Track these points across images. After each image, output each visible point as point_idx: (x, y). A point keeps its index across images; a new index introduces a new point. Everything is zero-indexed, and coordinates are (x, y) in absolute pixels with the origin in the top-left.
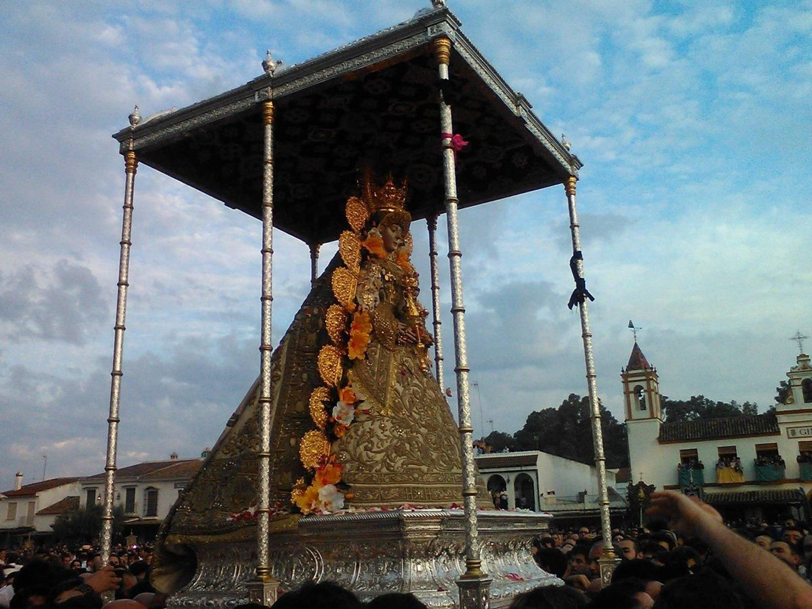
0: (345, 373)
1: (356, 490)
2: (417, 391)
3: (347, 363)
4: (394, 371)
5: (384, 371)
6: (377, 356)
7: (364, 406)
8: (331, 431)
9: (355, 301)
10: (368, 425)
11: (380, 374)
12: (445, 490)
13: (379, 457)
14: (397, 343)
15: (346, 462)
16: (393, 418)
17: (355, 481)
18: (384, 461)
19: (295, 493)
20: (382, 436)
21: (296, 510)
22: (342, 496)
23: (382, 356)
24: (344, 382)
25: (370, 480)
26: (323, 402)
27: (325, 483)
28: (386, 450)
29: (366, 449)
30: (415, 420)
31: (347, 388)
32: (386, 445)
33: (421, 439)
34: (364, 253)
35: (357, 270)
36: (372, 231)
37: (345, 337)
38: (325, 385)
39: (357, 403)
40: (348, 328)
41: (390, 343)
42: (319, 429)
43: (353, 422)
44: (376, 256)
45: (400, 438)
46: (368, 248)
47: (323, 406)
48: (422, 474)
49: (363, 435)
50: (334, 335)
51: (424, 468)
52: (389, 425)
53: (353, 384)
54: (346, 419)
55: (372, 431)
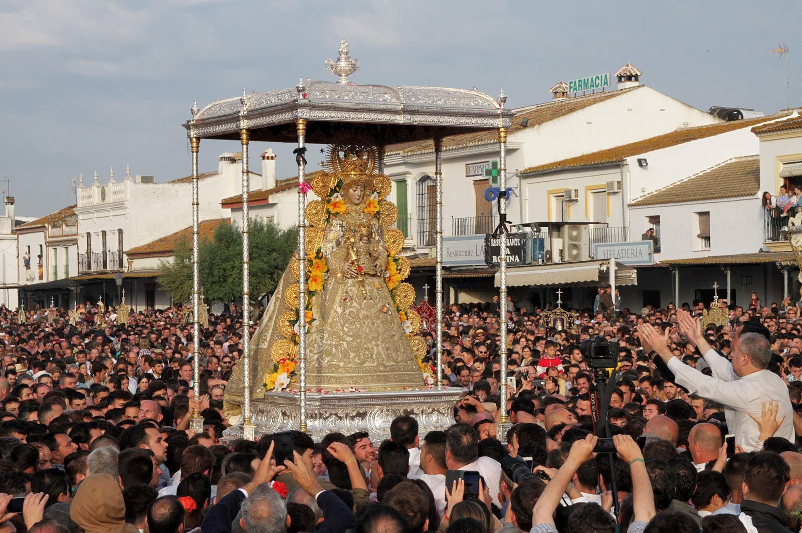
0: (309, 299)
2: (352, 311)
3: (311, 293)
4: (338, 299)
5: (332, 299)
9: (319, 250)
12: (351, 378)
14: (344, 277)
16: (329, 331)
21: (265, 386)
22: (289, 380)
23: (333, 288)
24: (307, 306)
25: (308, 371)
26: (289, 321)
27: (283, 371)
29: (311, 351)
31: (308, 311)
32: (321, 349)
33: (345, 344)
34: (329, 214)
35: (323, 226)
36: (335, 195)
37: (307, 277)
38: (291, 310)
39: (310, 322)
41: (339, 278)
42: (285, 338)
43: (306, 333)
44: (336, 214)
45: (330, 345)
46: (332, 209)
47: (288, 324)
48: (338, 367)
49: (311, 342)
51: (342, 364)
52: (326, 336)
53: (312, 308)
55: (315, 340)
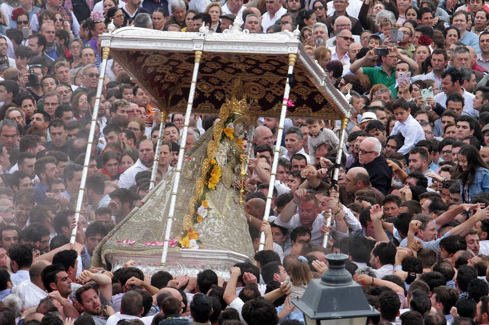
0: (204, 194)
1: (205, 245)
2: (236, 212)
3: (207, 189)
6: (221, 190)
8: (196, 218)
9: (215, 159)
10: (212, 220)
14: (231, 185)
15: (201, 233)
16: (225, 220)
17: (205, 242)
18: (218, 237)
19: (179, 238)
20: (219, 226)
21: (179, 245)
22: (198, 246)
23: (224, 190)
24: (204, 198)
25: (211, 243)
26: (195, 204)
27: (190, 239)
30: (234, 224)
31: (205, 201)
32: (220, 231)
33: (236, 233)
34: (224, 136)
35: (218, 143)
36: (230, 124)
37: (208, 176)
38: (197, 197)
39: (209, 209)
40: (211, 172)
41: (228, 185)
42: (191, 215)
43: (207, 217)
44: (229, 138)
45: (227, 230)
46: (226, 133)
49: (210, 224)
50: (204, 174)
52: (223, 223)
53: (208, 200)
54: (203, 215)
55: (214, 223)
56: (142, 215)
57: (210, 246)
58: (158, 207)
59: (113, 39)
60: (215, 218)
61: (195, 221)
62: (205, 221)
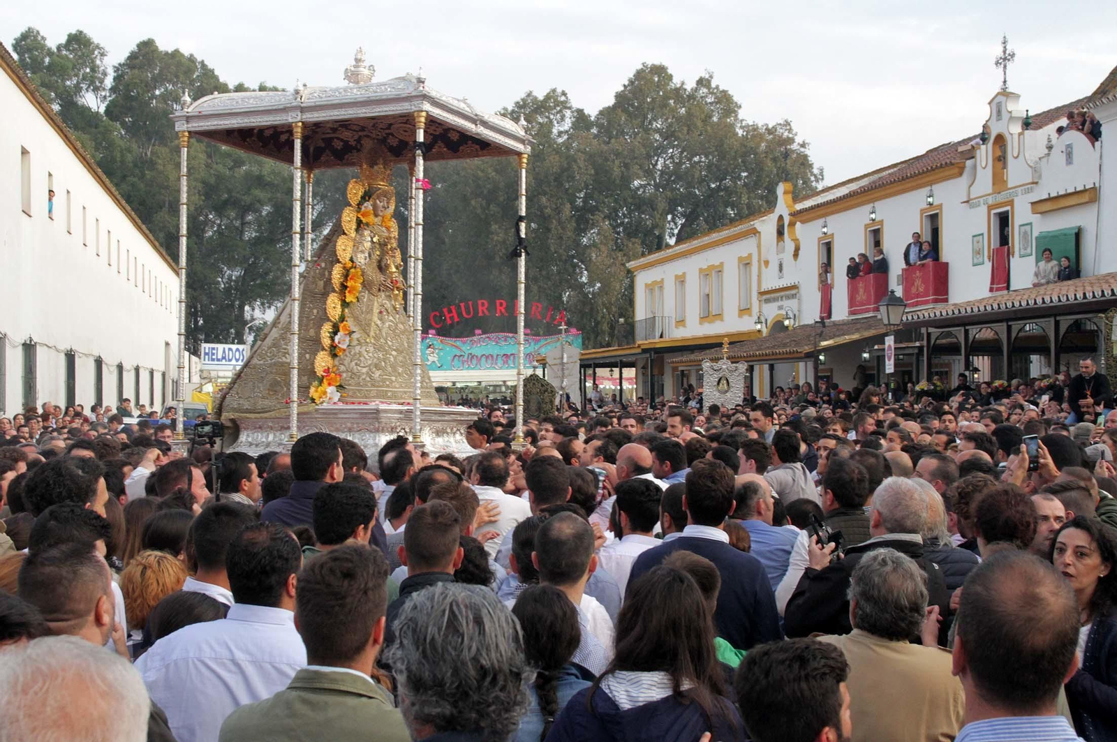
0: (343, 311)
1: (349, 390)
2: (391, 325)
3: (345, 304)
4: (376, 311)
5: (370, 311)
6: (365, 300)
7: (355, 336)
8: (334, 352)
9: (351, 260)
10: (358, 348)
11: (368, 313)
12: (405, 393)
13: (364, 370)
14: (379, 290)
15: (343, 372)
16: (374, 344)
17: (349, 385)
18: (368, 373)
19: (312, 390)
20: (367, 357)
21: (313, 400)
22: (339, 394)
23: (369, 300)
24: (342, 319)
25: (358, 384)
26: (329, 332)
27: (329, 384)
28: (370, 365)
29: (356, 364)
30: (389, 347)
31: (345, 323)
32: (369, 362)
33: (392, 359)
34: (359, 223)
35: (353, 234)
36: (365, 204)
37: (344, 287)
38: (331, 321)
39: (351, 333)
40: (346, 280)
41: (374, 290)
42: (326, 350)
43: (349, 346)
44: (367, 224)
45: (379, 358)
46: (362, 219)
47: (329, 335)
48: (392, 382)
49: (355, 354)
50: (337, 286)
51: (394, 378)
52: (372, 349)
53: (348, 319)
54: (343, 344)
55: (360, 353)
56: (266, 352)
57: (358, 390)
58: (284, 339)
59: (188, 119)
60: (360, 344)
61: (334, 356)
62: (347, 353)
